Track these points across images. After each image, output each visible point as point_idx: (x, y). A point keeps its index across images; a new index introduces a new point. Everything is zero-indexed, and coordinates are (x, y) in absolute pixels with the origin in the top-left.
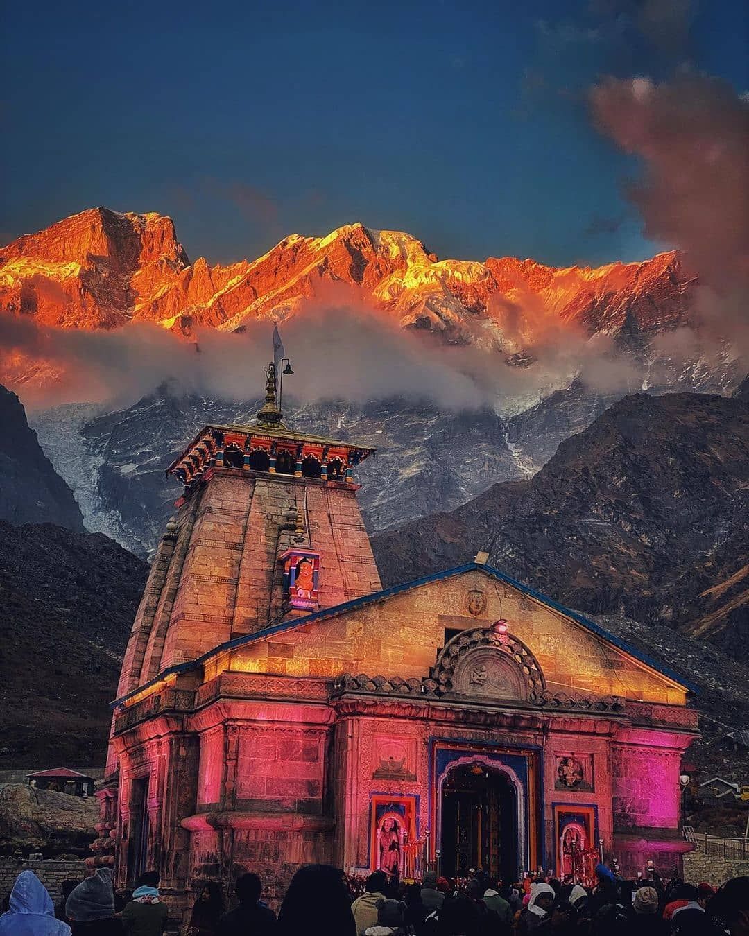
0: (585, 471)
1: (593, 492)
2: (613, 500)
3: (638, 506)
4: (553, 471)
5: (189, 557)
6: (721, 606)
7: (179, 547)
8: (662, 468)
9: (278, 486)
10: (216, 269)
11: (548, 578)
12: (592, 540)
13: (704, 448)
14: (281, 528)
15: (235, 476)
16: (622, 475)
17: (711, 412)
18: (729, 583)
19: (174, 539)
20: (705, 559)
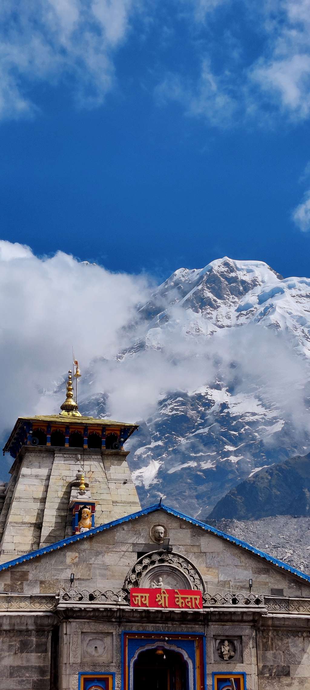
9: (71, 456)
14: (72, 485)
15: (41, 451)
19: (4, 498)
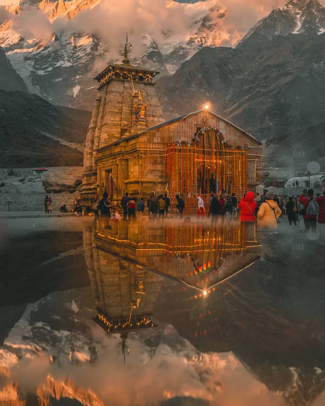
0: (190, 72)
1: (192, 79)
2: (198, 82)
3: (206, 84)
4: (179, 72)
5: (106, 106)
6: (229, 115)
7: (102, 103)
8: (214, 72)
10: (66, 2)
11: (178, 107)
12: (192, 95)
13: (226, 65)
14: (134, 97)
15: (118, 81)
16: (201, 74)
17: (229, 53)
18: (232, 108)
19: (100, 100)
20: (225, 100)
